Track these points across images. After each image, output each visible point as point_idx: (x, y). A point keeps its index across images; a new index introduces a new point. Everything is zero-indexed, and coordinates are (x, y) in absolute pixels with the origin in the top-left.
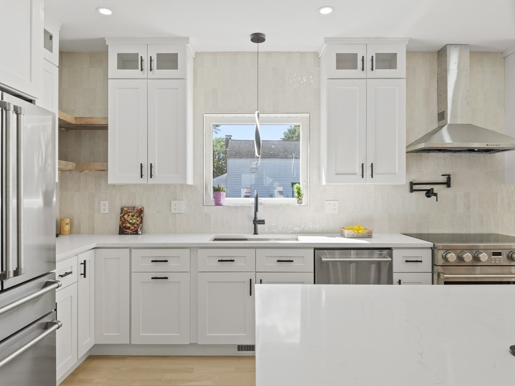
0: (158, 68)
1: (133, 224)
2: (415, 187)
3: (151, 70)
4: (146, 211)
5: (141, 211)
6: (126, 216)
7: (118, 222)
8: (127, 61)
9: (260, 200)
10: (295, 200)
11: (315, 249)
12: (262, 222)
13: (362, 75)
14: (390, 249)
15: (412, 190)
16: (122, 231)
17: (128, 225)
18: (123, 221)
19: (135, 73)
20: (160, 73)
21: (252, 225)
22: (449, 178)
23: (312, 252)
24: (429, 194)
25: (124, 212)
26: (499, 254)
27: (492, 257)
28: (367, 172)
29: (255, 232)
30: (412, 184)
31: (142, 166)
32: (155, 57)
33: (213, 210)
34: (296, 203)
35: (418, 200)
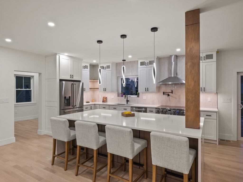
5: (106, 98)
9: (128, 96)
12: (129, 101)
13: (146, 66)
15: (164, 94)
16: (103, 102)
18: (103, 100)
20: (107, 69)
21: (126, 102)
22: (172, 91)
23: (130, 107)
24: (169, 95)
25: (103, 98)
26: (170, 111)
27: (169, 111)
28: (147, 90)
29: (127, 103)
30: (164, 92)
31: (104, 89)
32: (106, 66)
33: (120, 98)
34: (137, 97)
35: (165, 96)
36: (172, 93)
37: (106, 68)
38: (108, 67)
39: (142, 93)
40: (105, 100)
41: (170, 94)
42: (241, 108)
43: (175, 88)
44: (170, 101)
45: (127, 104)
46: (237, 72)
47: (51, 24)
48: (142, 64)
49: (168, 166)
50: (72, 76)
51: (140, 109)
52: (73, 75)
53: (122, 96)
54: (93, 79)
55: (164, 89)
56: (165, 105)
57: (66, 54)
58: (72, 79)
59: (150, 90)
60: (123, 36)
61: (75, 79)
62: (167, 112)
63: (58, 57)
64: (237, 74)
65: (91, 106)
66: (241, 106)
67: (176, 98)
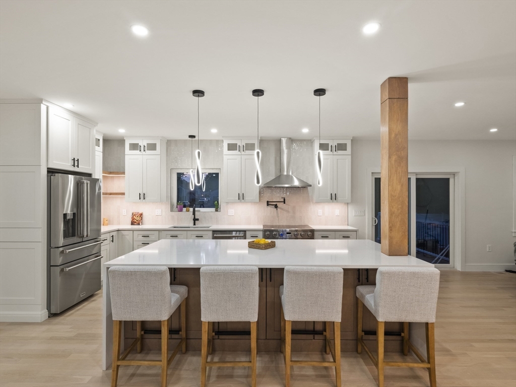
0: (147, 150)
1: (138, 220)
2: (270, 203)
3: (144, 151)
4: (144, 214)
5: (141, 215)
6: (134, 217)
7: (131, 220)
8: (134, 147)
9: (196, 209)
10: (213, 209)
11: (213, 231)
12: (198, 220)
13: (239, 153)
14: (245, 231)
15: (268, 205)
16: (133, 223)
17: (135, 221)
18: (133, 219)
19: (137, 152)
20: (148, 152)
21: (193, 221)
22: (284, 200)
23: (211, 232)
24: (276, 206)
25: (133, 215)
26: (290, 233)
27: (288, 233)
28: (241, 197)
29: (194, 224)
30: (268, 202)
31: (140, 194)
32: (146, 145)
33: (176, 214)
34: (214, 211)
35: (271, 209)
36: (285, 203)
37: (146, 148)
38: (152, 147)
39: (227, 203)
40: (136, 220)
41: (279, 205)
42: (375, 223)
43: (286, 193)
44: (278, 217)
45: (195, 226)
46: (372, 173)
47: (140, 31)
48: (232, 147)
49: (407, 318)
50: (75, 162)
51: (226, 234)
52: (78, 160)
53: (181, 210)
54: (109, 171)
55: (268, 196)
56: (269, 224)
57: (69, 105)
58: (76, 169)
59: (246, 198)
60: (258, 93)
61: (82, 169)
62: (284, 237)
63: (43, 108)
64: (372, 175)
65: (112, 234)
66: (375, 221)
67: (288, 211)
